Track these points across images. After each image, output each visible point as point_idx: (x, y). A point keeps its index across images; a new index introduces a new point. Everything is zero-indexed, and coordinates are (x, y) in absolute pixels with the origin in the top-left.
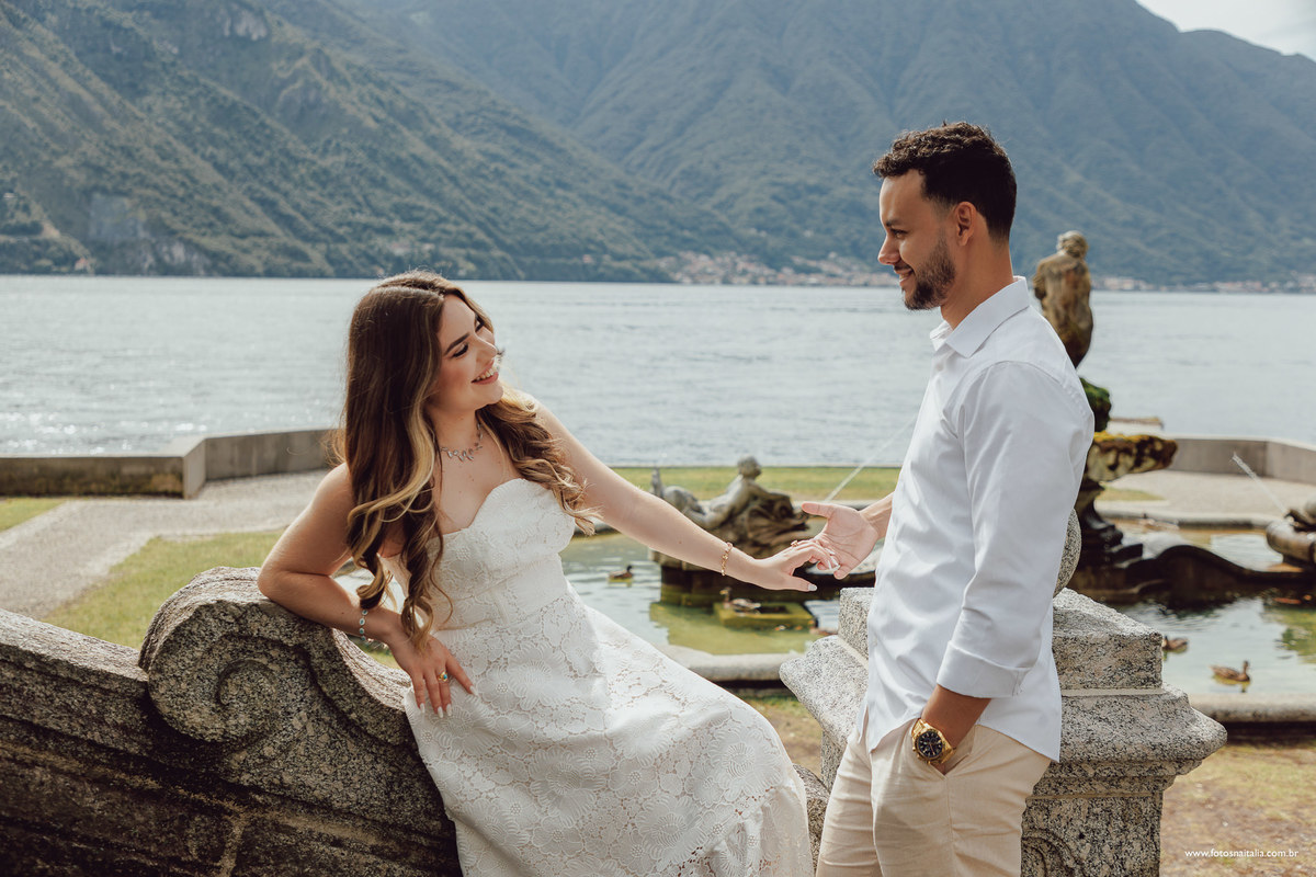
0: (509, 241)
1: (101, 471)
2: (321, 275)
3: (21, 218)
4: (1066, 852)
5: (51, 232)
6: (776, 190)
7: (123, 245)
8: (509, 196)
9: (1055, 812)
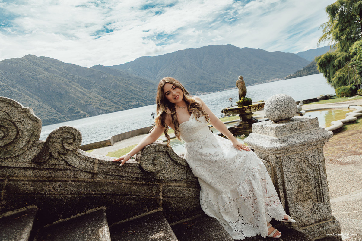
0: (149, 99)
1: (98, 144)
2: (123, 110)
3: (77, 111)
4: (309, 160)
5: (82, 112)
6: (187, 83)
7: (92, 112)
8: (148, 92)
9: (306, 153)
